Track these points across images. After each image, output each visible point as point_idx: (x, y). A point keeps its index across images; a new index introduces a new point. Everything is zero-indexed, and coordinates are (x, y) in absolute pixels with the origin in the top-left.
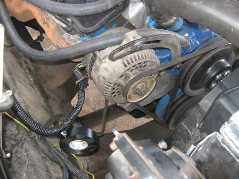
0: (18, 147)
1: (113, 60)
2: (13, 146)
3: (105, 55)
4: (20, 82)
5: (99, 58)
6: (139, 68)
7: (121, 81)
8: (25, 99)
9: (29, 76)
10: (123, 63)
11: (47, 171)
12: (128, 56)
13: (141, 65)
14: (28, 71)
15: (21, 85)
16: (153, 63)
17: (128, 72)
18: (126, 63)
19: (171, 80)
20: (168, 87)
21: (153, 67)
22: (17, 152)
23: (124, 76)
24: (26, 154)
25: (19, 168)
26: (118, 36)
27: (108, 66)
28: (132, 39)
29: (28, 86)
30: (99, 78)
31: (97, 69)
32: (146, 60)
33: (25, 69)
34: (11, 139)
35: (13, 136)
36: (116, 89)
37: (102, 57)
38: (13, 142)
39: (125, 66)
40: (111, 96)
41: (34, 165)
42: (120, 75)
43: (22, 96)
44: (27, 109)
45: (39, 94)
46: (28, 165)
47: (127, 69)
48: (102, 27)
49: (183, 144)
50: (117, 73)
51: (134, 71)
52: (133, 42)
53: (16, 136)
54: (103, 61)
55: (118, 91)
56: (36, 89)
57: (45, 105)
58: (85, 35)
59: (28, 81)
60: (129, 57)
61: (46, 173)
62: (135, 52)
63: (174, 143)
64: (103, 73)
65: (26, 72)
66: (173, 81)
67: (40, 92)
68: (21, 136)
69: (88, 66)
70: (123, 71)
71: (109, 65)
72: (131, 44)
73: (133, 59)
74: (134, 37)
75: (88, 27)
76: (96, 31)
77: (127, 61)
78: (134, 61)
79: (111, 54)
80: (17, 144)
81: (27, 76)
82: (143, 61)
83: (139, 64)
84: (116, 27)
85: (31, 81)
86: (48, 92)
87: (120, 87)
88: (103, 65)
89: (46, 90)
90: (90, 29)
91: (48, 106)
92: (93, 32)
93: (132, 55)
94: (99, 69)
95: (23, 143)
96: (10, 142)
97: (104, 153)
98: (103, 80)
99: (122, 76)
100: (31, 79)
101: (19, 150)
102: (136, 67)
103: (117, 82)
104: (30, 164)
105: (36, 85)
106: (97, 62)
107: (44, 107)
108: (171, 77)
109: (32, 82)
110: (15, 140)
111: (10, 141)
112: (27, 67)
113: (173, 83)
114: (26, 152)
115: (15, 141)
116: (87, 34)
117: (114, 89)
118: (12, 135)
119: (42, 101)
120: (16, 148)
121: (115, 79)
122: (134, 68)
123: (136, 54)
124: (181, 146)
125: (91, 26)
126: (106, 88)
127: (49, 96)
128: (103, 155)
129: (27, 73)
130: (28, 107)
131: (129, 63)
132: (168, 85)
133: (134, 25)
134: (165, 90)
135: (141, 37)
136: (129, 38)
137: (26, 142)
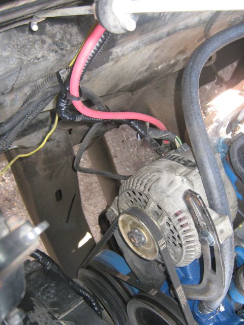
0: (50, 45)
1: (185, 197)
2: (53, 37)
3: (194, 183)
4: (155, 50)
5: (190, 172)
6: (171, 235)
7: (152, 206)
8: (129, 56)
9: (165, 64)
10: (180, 212)
11: (13, 88)
12: (192, 219)
13: (177, 238)
14: (172, 62)
15: (151, 51)
16: (179, 258)
17: (166, 218)
18: (181, 216)
19: (152, 279)
20: (142, 274)
21: (173, 257)
22: (43, 42)
23: (160, 211)
24: (39, 56)
25: (18, 45)
26: (222, 205)
27: (177, 187)
28: (218, 228)
29: (149, 62)
30: (158, 171)
31: (172, 169)
32: (184, 247)
33: (175, 58)
34: (65, 33)
35: (68, 37)
36: (140, 197)
37: (191, 177)
38: (59, 36)
39: (176, 215)
40: (130, 190)
41: (21, 69)
42: (162, 207)
43: (134, 52)
44: (113, 59)
45: (137, 79)
46: (21, 59)
47: (171, 218)
48: (239, 177)
49: (50, 300)
50: (166, 200)
51: (167, 227)
52: (214, 230)
53: (69, 41)
54: (185, 180)
55: (137, 200)
56: (145, 74)
57: (121, 87)
58: (226, 150)
59: (157, 61)
60: (190, 220)
61: (10, 88)
62: (198, 232)
63: (53, 285)
64: (165, 177)
65: (170, 59)
66: (150, 281)
67: (140, 80)
68: (68, 48)
69: (177, 155)
70: (167, 210)
71: (179, 188)
72: (212, 227)
73: (187, 228)
74: (222, 231)
75: (239, 156)
76: (233, 167)
77: (184, 218)
78: (184, 229)
79: (196, 194)
80: (55, 43)
81: (165, 62)
82: (183, 242)
83: (178, 236)
84: (238, 200)
85: (157, 67)
86: (140, 91)
87: (143, 203)
88: (178, 179)
89: (144, 88)
90: (235, 159)
91: (119, 91)
92: (231, 164)
93: (193, 226)
94: (172, 172)
95: (56, 52)
96: (59, 32)
97: (48, 172)
98: (154, 178)
99: (160, 208)
100: (160, 67)
101: (45, 46)
102: (174, 230)
103: (150, 200)
104: (22, 63)
105: (151, 74)
106: (183, 169)
107: (116, 85)
108: (158, 280)
109: (156, 69)
110: (62, 39)
111: (62, 31)
112: (179, 60)
113: (147, 282)
114: (43, 57)
115: (60, 39)
116: (228, 154)
117: (140, 194)
118: (71, 35)
119: (127, 83)
120: (49, 41)
121: (155, 198)
122: (172, 228)
123: (195, 232)
124: (47, 297)
125: (240, 160)
126: (142, 182)
127: (135, 92)
128: (45, 169)
129: (169, 61)
130: (116, 62)
131: (180, 220)
132: (144, 273)
133: (241, 226)
134: (137, 268)
135: (221, 243)
136: (220, 223)
137: (58, 57)
